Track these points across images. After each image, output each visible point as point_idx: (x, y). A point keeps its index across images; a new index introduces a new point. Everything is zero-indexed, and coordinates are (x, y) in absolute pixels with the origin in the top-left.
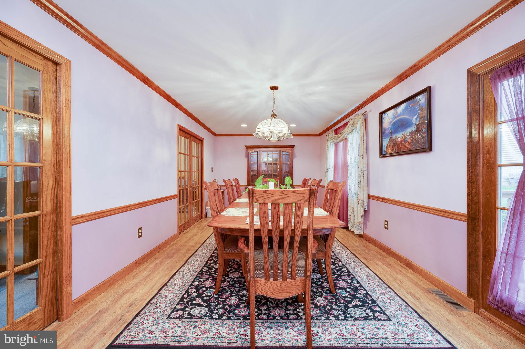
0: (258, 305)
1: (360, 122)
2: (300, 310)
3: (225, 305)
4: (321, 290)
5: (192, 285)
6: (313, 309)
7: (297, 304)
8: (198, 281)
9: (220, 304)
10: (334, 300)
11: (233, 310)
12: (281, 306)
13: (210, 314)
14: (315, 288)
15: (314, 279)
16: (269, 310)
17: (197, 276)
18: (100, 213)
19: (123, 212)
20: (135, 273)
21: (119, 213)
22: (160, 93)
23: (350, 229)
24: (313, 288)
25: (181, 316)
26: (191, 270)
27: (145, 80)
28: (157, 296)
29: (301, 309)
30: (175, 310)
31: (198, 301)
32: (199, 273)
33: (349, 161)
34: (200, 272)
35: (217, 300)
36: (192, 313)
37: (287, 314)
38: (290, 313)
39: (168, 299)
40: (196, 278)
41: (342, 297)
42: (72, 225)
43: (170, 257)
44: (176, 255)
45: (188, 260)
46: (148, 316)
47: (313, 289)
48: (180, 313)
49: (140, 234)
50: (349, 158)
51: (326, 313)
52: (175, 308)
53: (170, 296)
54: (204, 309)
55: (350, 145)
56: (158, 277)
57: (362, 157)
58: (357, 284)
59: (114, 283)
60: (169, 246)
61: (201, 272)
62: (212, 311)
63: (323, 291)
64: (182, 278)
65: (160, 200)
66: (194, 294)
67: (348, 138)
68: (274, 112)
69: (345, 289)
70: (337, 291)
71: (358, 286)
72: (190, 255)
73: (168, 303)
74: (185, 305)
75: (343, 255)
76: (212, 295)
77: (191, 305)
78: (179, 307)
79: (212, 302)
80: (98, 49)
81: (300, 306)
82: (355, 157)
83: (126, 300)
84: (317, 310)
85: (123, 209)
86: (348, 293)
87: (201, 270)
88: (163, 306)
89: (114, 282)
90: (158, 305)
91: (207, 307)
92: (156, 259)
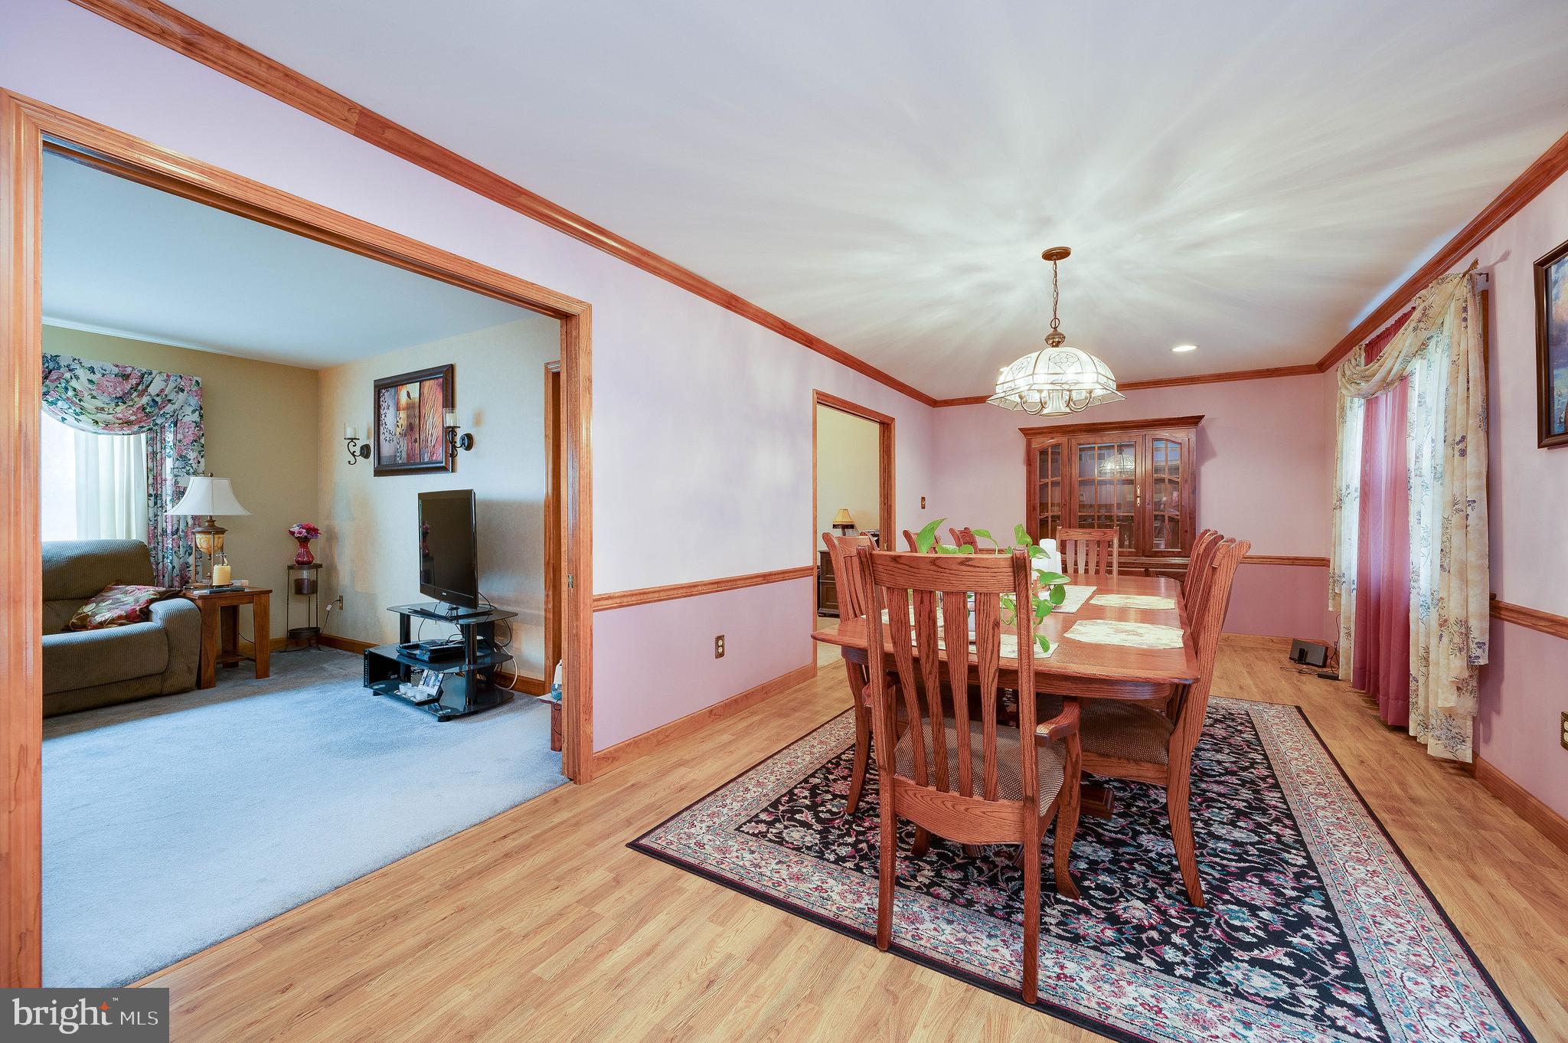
0: (942, 864)
1: (1453, 307)
2: (1054, 912)
3: (861, 842)
4: (1155, 886)
5: (806, 781)
6: (1098, 922)
7: (1053, 894)
8: (822, 776)
9: (851, 836)
10: (1188, 925)
11: (874, 856)
12: (1003, 885)
13: (820, 848)
14: (1139, 876)
15: (1151, 851)
16: (965, 885)
17: (824, 766)
18: (640, 594)
19: (685, 597)
20: (704, 734)
21: (675, 598)
22: (768, 323)
23: (1411, 733)
24: (1132, 874)
25: (763, 835)
26: (815, 750)
27: (732, 302)
28: (731, 785)
29: (1059, 911)
30: (756, 819)
31: (807, 816)
32: (830, 761)
33: (1412, 465)
34: (833, 759)
35: (847, 826)
36: (784, 835)
37: (1012, 907)
38: (1020, 908)
39: (748, 796)
40: (819, 769)
41: (1224, 926)
42: (594, 611)
43: (781, 714)
44: (797, 714)
45: (819, 728)
46: (703, 815)
47: (1130, 876)
48: (763, 828)
49: (720, 650)
50: (1411, 455)
51: (1139, 944)
52: (757, 816)
53: (755, 792)
54: (812, 835)
55: (1416, 404)
56: (745, 750)
57: (1457, 448)
58: (1317, 909)
59: (665, 742)
60: (790, 691)
61: (837, 761)
62: (827, 845)
63: (1163, 889)
64: (790, 764)
65: (767, 578)
66: (803, 800)
67: (1412, 374)
68: (1055, 328)
69: (1254, 910)
70: (1215, 905)
71: (1318, 917)
72: (827, 719)
73: (746, 803)
74: (778, 816)
75: (1321, 813)
76: (840, 812)
77: (789, 819)
78: (763, 816)
79: (834, 827)
80: (637, 265)
81: (1059, 901)
82: (1433, 451)
83: (677, 777)
84: (1109, 929)
85: (685, 590)
86: (1259, 922)
87: (839, 757)
88: (736, 806)
89: (666, 740)
90: (728, 802)
91: (819, 832)
92: (753, 714)
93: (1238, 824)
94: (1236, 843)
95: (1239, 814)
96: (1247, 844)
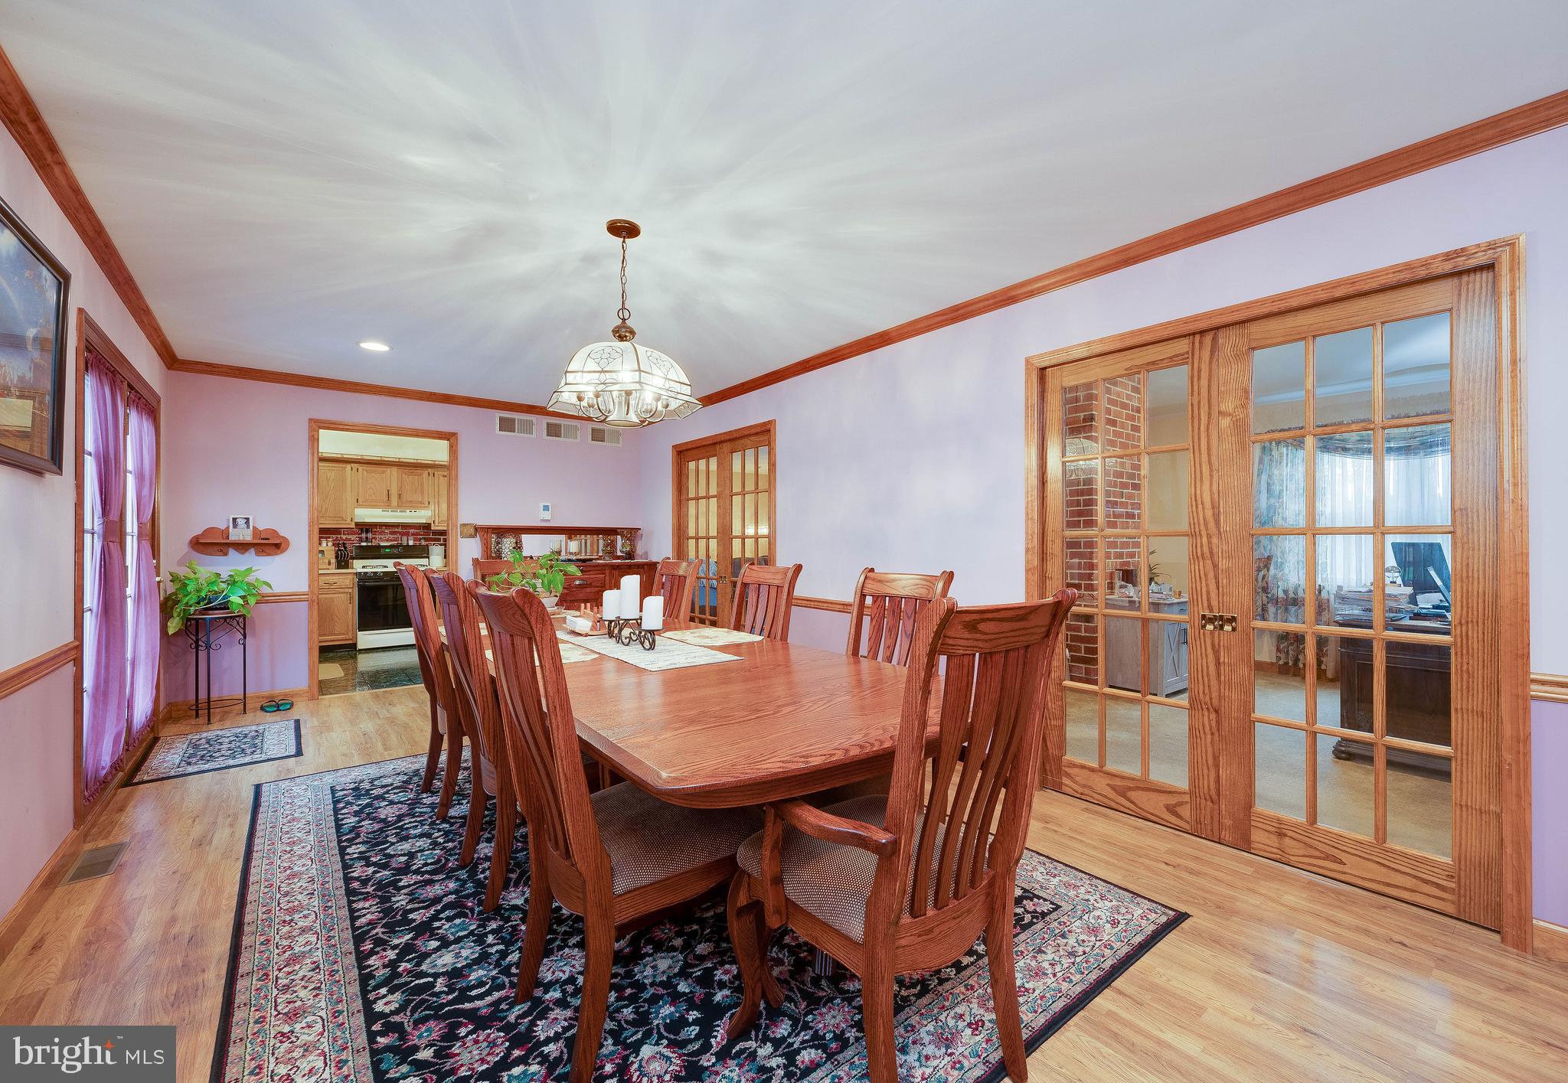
68: (623, 319)
93: (406, 858)
94: (406, 838)
95: (405, 870)
96: (398, 842)
